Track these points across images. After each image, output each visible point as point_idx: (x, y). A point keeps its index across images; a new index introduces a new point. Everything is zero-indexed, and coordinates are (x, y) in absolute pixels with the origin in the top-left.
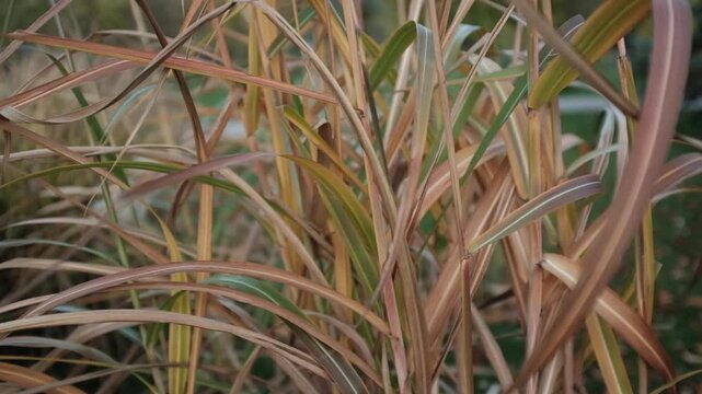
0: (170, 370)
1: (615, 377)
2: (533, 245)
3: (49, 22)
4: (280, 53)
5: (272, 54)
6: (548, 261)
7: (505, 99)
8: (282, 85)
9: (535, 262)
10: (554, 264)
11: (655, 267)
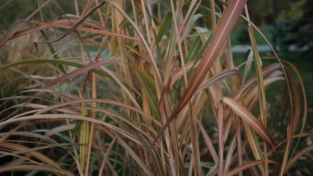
0: (81, 146)
1: (256, 150)
2: (218, 92)
3: (37, 13)
4: (124, 26)
5: (121, 27)
6: (224, 99)
7: (207, 40)
8: (125, 36)
9: (219, 99)
10: (227, 101)
11: (267, 105)
